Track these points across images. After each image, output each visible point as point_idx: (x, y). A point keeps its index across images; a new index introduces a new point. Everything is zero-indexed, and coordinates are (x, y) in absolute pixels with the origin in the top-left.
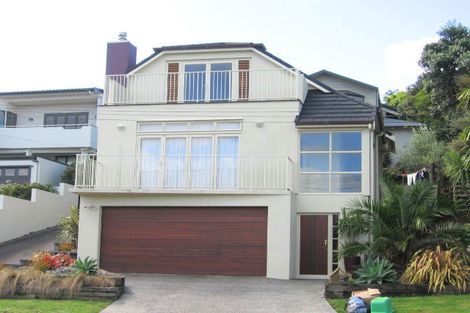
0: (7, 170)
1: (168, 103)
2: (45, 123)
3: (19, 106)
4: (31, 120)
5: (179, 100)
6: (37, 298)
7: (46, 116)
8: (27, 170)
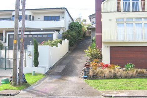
0: (44, 35)
1: (118, 12)
2: (44, 19)
3: (35, 13)
4: (39, 18)
5: (121, 11)
6: (122, 78)
7: (45, 17)
8: (51, 35)
